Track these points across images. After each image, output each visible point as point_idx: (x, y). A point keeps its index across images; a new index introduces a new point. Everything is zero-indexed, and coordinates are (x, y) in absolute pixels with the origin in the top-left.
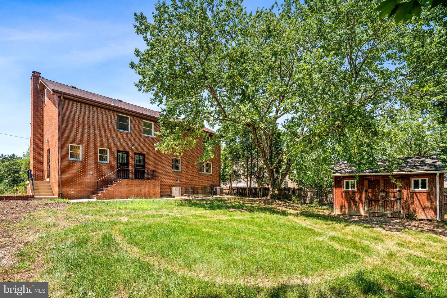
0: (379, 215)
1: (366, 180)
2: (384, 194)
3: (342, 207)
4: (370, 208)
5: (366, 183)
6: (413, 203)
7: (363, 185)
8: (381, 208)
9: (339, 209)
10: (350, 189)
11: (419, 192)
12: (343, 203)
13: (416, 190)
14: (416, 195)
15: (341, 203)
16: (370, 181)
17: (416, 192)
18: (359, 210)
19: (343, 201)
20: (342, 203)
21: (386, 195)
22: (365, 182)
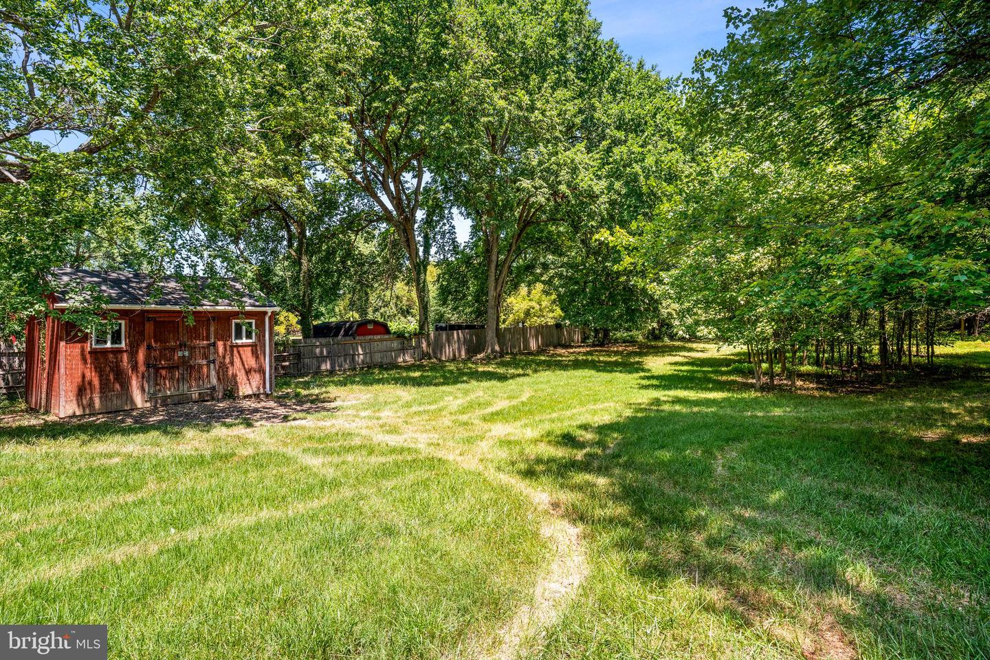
0: (176, 401)
1: (148, 320)
2: (187, 354)
3: (81, 392)
4: (158, 387)
5: (149, 327)
6: (232, 363)
7: (142, 333)
8: (181, 385)
9: (75, 402)
10: (109, 345)
11: (242, 346)
12: (87, 379)
13: (239, 342)
14: (239, 352)
15: (80, 380)
16: (158, 324)
17: (238, 346)
18: (131, 397)
19: (88, 374)
20: (84, 376)
21: (191, 354)
22: (147, 326)
